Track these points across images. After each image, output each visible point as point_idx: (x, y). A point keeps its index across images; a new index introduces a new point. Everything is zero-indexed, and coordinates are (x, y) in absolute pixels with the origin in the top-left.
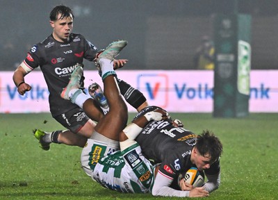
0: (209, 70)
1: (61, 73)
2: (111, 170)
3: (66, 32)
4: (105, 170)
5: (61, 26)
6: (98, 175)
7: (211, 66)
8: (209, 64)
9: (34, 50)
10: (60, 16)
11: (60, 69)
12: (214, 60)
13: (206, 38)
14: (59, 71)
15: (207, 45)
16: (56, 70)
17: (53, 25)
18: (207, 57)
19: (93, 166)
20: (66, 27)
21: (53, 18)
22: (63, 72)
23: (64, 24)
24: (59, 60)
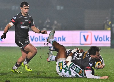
0: (109, 30)
1: (23, 28)
2: (68, 72)
3: (26, 12)
4: (65, 72)
5: (25, 10)
6: (63, 74)
7: (110, 29)
8: (109, 28)
9: (15, 18)
10: (24, 5)
11: (23, 26)
12: (111, 26)
13: (107, 18)
14: (22, 27)
15: (108, 21)
16: (21, 26)
17: (21, 9)
18: (108, 25)
19: (61, 71)
20: (27, 10)
21: (22, 6)
22: (24, 28)
23: (26, 9)
24: (23, 23)
